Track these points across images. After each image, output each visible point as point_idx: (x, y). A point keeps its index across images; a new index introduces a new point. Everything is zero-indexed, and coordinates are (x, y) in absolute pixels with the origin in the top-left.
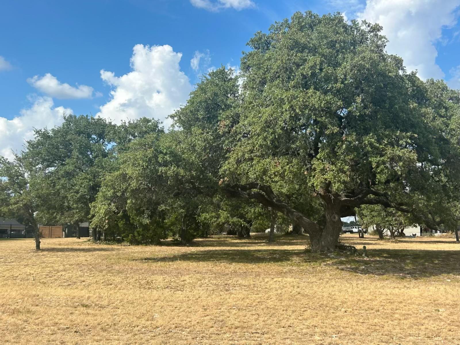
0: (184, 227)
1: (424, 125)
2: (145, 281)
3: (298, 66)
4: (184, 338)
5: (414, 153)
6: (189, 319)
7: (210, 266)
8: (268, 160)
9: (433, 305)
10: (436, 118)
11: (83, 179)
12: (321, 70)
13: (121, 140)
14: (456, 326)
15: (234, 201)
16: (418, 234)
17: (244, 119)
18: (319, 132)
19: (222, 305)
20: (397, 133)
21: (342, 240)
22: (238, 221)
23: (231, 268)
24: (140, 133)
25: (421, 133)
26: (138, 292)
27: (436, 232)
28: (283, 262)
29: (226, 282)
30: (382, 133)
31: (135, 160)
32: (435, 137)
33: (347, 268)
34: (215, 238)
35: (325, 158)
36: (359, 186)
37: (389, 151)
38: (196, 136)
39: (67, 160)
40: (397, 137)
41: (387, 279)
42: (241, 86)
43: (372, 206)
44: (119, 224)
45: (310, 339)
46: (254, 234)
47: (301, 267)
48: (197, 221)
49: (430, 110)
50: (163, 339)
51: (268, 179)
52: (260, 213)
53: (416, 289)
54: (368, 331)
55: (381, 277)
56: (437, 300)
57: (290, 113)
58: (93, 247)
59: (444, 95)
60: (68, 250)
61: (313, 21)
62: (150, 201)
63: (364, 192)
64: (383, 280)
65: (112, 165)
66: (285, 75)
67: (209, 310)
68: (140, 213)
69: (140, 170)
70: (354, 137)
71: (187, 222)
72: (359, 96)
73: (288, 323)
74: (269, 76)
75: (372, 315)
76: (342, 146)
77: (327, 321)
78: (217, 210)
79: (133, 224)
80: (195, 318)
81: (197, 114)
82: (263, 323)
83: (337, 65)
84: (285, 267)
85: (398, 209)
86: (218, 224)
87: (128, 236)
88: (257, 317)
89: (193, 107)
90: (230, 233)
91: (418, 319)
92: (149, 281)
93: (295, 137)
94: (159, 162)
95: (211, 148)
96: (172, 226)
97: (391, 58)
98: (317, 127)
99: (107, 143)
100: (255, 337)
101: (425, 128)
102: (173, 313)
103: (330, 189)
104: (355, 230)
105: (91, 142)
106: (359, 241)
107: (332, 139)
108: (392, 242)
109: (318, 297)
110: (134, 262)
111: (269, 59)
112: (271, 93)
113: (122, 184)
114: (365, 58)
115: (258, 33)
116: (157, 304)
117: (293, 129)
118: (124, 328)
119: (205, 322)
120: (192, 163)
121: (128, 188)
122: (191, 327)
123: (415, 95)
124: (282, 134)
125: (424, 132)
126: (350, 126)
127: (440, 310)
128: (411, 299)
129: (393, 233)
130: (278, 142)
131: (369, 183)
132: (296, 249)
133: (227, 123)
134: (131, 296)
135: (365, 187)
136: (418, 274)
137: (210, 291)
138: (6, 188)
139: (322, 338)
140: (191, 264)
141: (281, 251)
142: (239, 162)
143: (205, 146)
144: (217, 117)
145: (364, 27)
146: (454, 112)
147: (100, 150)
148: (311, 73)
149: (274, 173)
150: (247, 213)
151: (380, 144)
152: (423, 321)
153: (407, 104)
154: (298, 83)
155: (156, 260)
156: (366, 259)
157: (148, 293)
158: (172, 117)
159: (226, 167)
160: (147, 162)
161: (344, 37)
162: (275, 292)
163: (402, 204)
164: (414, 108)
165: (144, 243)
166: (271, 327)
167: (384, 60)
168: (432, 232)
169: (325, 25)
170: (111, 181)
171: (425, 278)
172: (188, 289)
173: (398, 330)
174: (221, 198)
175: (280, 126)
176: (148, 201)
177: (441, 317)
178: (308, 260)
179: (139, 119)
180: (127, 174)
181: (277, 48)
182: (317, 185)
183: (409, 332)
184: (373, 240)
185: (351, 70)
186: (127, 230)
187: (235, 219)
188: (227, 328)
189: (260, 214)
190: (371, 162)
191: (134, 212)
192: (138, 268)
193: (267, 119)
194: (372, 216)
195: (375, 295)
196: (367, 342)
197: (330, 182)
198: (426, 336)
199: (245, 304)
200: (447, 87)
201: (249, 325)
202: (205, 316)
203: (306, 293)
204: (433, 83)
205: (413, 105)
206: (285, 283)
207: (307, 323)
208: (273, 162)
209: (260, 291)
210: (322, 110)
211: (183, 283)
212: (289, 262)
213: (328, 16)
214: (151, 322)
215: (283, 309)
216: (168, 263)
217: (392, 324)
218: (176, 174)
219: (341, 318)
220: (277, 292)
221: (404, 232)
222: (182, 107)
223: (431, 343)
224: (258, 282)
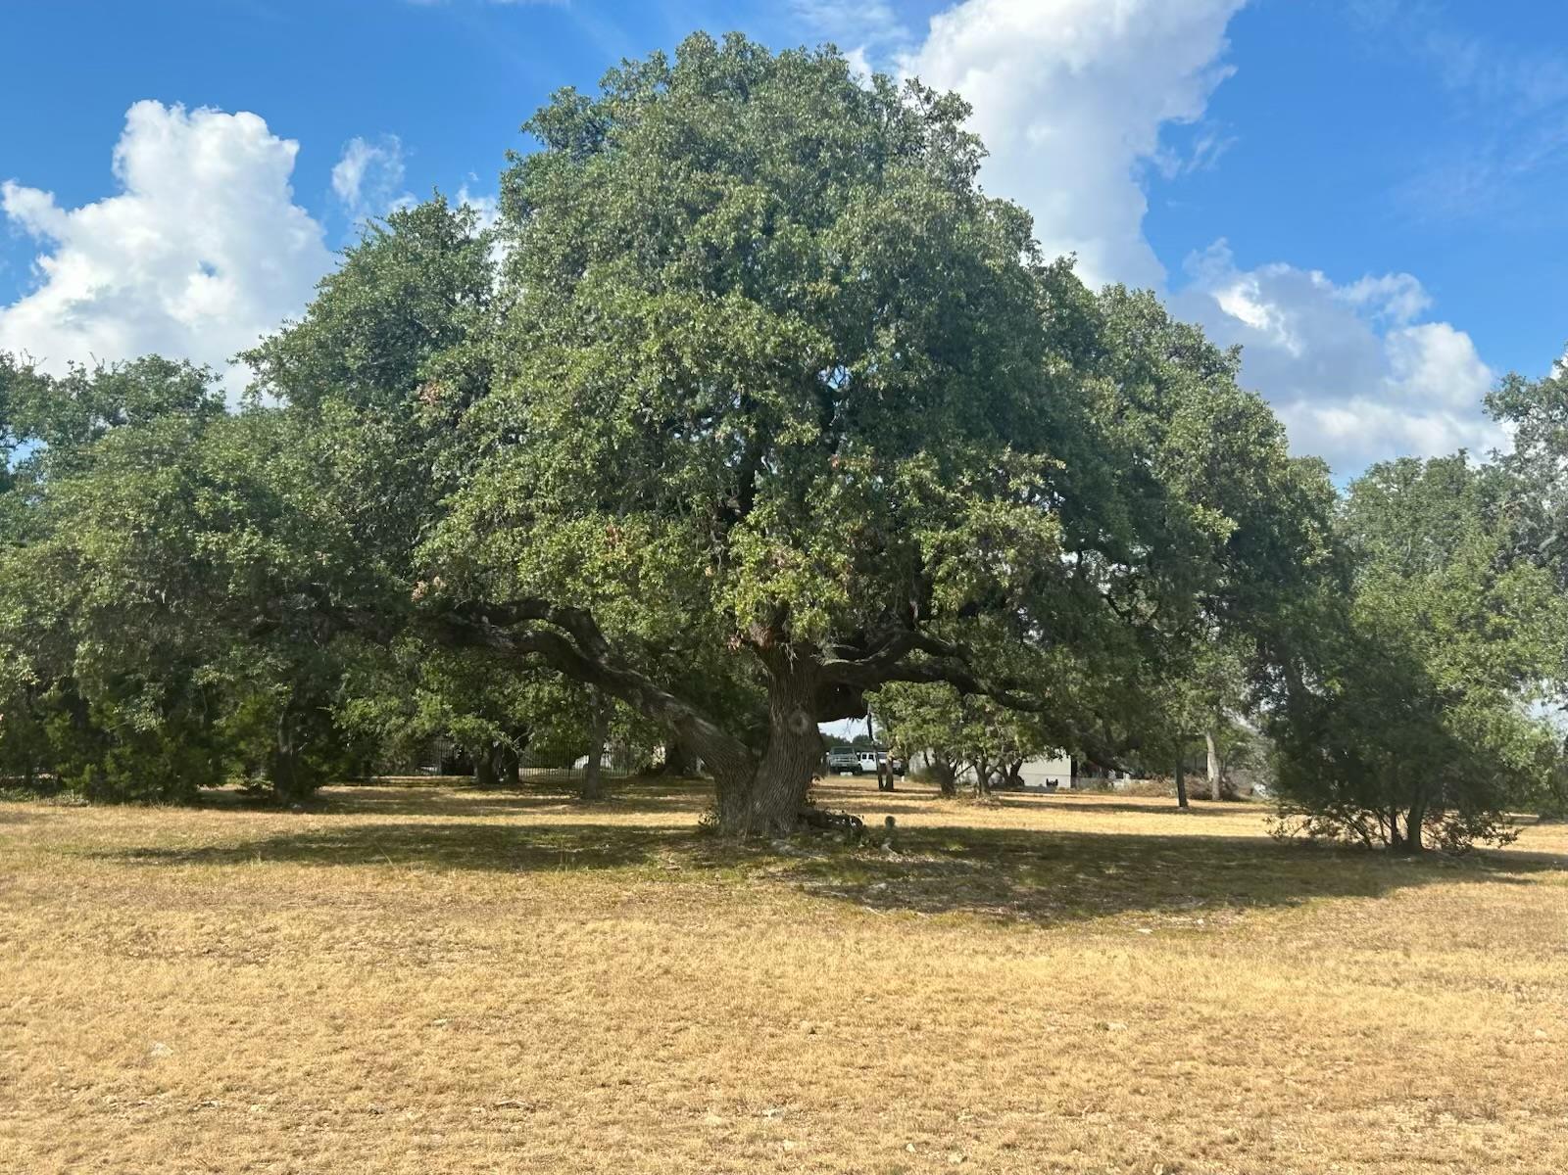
0: (286, 742)
1: (1087, 432)
2: (129, 929)
3: (694, 214)
4: (254, 1128)
5: (1052, 520)
6: (276, 1063)
7: (369, 881)
8: (583, 524)
9: (1090, 1009)
10: (1127, 413)
12: (768, 231)
13: (65, 432)
14: (1157, 1077)
15: (467, 658)
16: (1065, 782)
17: (507, 381)
18: (758, 435)
19: (397, 1012)
20: (1003, 453)
21: (823, 795)
22: (480, 728)
23: (441, 886)
24: (137, 410)
25: (1078, 456)
26: (102, 968)
27: (1120, 777)
28: (625, 869)
29: (420, 934)
30: (957, 453)
31: (111, 503)
32: (1119, 472)
33: (832, 888)
34: (395, 785)
35: (772, 526)
36: (881, 620)
37: (976, 511)
38: (337, 429)
40: (1002, 465)
41: (953, 925)
42: (499, 267)
43: (923, 686)
44: (49, 730)
45: (690, 1122)
46: (535, 771)
47: (681, 886)
48: (336, 726)
49: (1109, 386)
50: (179, 1131)
51: (581, 587)
52: (557, 701)
53: (1043, 959)
54: (881, 1094)
55: (936, 917)
56: (1105, 994)
57: (664, 368)
59: (1154, 340)
61: (749, 69)
62: (162, 651)
63: (895, 640)
64: (943, 927)
65: (27, 521)
66: (649, 241)
67: (350, 1032)
68: (123, 689)
69: (125, 539)
70: (868, 460)
71: (298, 729)
72: (886, 326)
73: (621, 1073)
74: (595, 240)
75: (897, 1041)
76: (827, 486)
77: (748, 1063)
78: (406, 688)
79: (98, 731)
80: (298, 1059)
81: (342, 354)
82: (537, 1072)
83: (820, 220)
84: (630, 882)
85: (1001, 700)
86: (410, 737)
87: (81, 770)
88: (514, 1053)
89: (329, 331)
90: (450, 767)
91: (1042, 1055)
92: (146, 929)
93: (678, 451)
94: (198, 516)
95: (389, 472)
96: (243, 739)
97: (996, 210)
98: (749, 421)
99: (12, 441)
100: (505, 1119)
101: (1093, 444)
102: (221, 1042)
103: (784, 626)
104: (868, 764)
106: (876, 802)
107: (798, 464)
108: (980, 804)
109: (728, 983)
110: (94, 864)
111: (598, 183)
112: (601, 298)
113: (60, 586)
114: (909, 203)
115: (564, 93)
116: (167, 1011)
117: (670, 424)
118: (37, 1095)
119: (334, 1072)
120: (318, 524)
121: (80, 601)
122: (280, 1087)
123: (1064, 334)
124: (635, 437)
125: (1087, 455)
126: (855, 423)
127: (1112, 1026)
128: (1024, 987)
129: (984, 777)
130: (621, 467)
131: (911, 610)
132: (671, 823)
133: (449, 392)
134: (76, 982)
135: (900, 626)
136: (1052, 908)
137: (362, 965)
139: (727, 1121)
140: (302, 872)
141: (620, 830)
142: (483, 524)
143: (367, 466)
144: (414, 368)
145: (911, 103)
146: (1184, 397)
148: (735, 239)
149: (604, 569)
150: (512, 702)
151: (950, 487)
152: (1055, 1063)
153: (1037, 362)
154: (691, 270)
155: (174, 857)
156: (893, 858)
157: (136, 972)
158: (252, 358)
159: (439, 540)
160: (152, 512)
161: (848, 128)
162: (587, 970)
163: (1010, 683)
164: (1059, 377)
165: (137, 798)
166: (561, 1084)
167: (972, 212)
168: (1106, 776)
169: (787, 86)
170: (21, 576)
171: (1071, 923)
172: (283, 959)
173: (975, 1091)
174: (422, 650)
175: (629, 409)
176: (156, 649)
177: (1112, 1049)
178: (707, 860)
179: (135, 362)
180: (78, 552)
181: (626, 149)
182: (744, 613)
183: (1008, 1097)
184: (921, 799)
185: (866, 241)
186: (75, 749)
187: (469, 721)
188: (410, 1091)
189: (556, 706)
190: (918, 543)
191: (103, 687)
192: (108, 885)
193: (583, 384)
194: (919, 721)
195: (911, 977)
196: (875, 1131)
197: (785, 604)
198: (1062, 1110)
199: (481, 1009)
200: (1164, 315)
201: (487, 1080)
202: (336, 1051)
203: (689, 971)
204: (1122, 301)
205: (1057, 366)
206: (622, 937)
207: (683, 1072)
208: (599, 534)
209: (534, 964)
210: (771, 367)
211: (266, 936)
212: (643, 869)
213: (797, 56)
214: (138, 1072)
215: (607, 1023)
216: (218, 869)
217: (958, 1072)
218: (257, 560)
219: (796, 1051)
220: (592, 968)
221: (1021, 773)
222: (291, 328)
223: (1075, 1131)
224: (530, 935)
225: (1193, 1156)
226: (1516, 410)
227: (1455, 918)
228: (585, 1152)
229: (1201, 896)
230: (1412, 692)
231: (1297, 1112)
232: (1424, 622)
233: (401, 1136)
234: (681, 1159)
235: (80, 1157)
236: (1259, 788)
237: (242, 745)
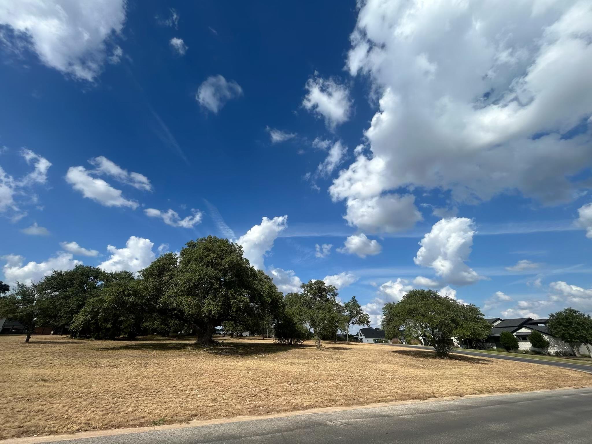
0: (132, 330)
2: (95, 362)
3: (206, 257)
4: (107, 399)
5: (249, 299)
6: (114, 386)
8: (184, 297)
9: (247, 370)
10: (259, 285)
11: (76, 300)
12: (216, 260)
13: (107, 281)
14: (255, 380)
15: (164, 317)
16: (248, 335)
18: (211, 286)
19: (139, 376)
20: (243, 290)
21: (214, 338)
23: (152, 353)
24: (120, 278)
26: (87, 370)
28: (182, 350)
29: (146, 362)
30: (237, 290)
31: (111, 292)
32: (257, 293)
33: (213, 352)
35: (211, 299)
36: (224, 312)
37: (239, 297)
38: (150, 282)
39: (68, 289)
40: (243, 292)
42: (178, 262)
43: (230, 322)
44: (91, 328)
45: (184, 393)
46: (171, 334)
47: (190, 352)
48: (141, 327)
49: (257, 282)
50: (92, 401)
51: (182, 306)
53: (241, 362)
54: (214, 386)
56: (249, 368)
57: (199, 277)
58: (69, 341)
59: (263, 276)
60: (49, 343)
61: (216, 240)
62: (115, 315)
63: (226, 315)
64: (228, 358)
65: (97, 294)
66: (199, 260)
67: (129, 380)
68: (106, 321)
69: (112, 297)
70: (225, 290)
71: (135, 327)
72: (230, 273)
73: (174, 385)
74: (192, 259)
75: (218, 377)
76: (219, 293)
77: (195, 382)
78: (153, 321)
79: (100, 328)
80: (119, 385)
81: (153, 272)
82: (160, 385)
83: (222, 259)
84: (182, 352)
85: (240, 324)
86: (153, 329)
87: (95, 334)
88: (157, 382)
89: (152, 269)
90: (158, 333)
91: (239, 378)
92: (98, 362)
93: (199, 288)
94: (125, 294)
95: (156, 289)
97: (245, 259)
98: (210, 284)
99: (98, 282)
100: (153, 394)
101: (254, 289)
102: (105, 383)
103: (211, 313)
104: (222, 333)
105: (89, 280)
106: (222, 339)
107: (216, 290)
108: (236, 339)
109: (194, 368)
110: (92, 351)
111: (194, 252)
112: (192, 267)
113: (99, 304)
114: (234, 258)
115: (191, 241)
116: (97, 377)
117: (199, 284)
118: (67, 395)
119: (124, 387)
120: (144, 296)
121: (102, 307)
122: (114, 391)
123: (252, 275)
124: (193, 286)
126: (224, 285)
127: (249, 373)
128: (238, 367)
129: (237, 334)
130: (191, 290)
131: (229, 311)
132: (191, 342)
133: (168, 278)
134: (82, 373)
135: (227, 313)
137: (135, 368)
138: (17, 302)
139: (190, 392)
140: (129, 351)
141: (183, 344)
142: (169, 297)
143: (153, 288)
144: (163, 274)
145: (236, 246)
146: (266, 284)
147: (93, 285)
148: (211, 261)
149: (186, 304)
150: (170, 323)
151: (235, 294)
152: (241, 379)
154: (205, 264)
155: (107, 349)
156: (222, 347)
157: (94, 370)
158: (139, 272)
159: (162, 299)
160: (118, 293)
161: (227, 248)
163: (242, 321)
164: (251, 281)
166: (164, 387)
167: (242, 259)
168: (254, 335)
169: (220, 243)
170: (93, 303)
172: (121, 367)
173: (229, 384)
174: (157, 315)
175: (193, 282)
177: (249, 376)
178: (195, 348)
179: (122, 271)
180: (103, 299)
181: (198, 248)
182: (205, 311)
183: (233, 385)
184: (228, 338)
185: (228, 262)
186: (95, 331)
187: (163, 326)
188: (137, 390)
189: (176, 324)
190: (230, 302)
191: (102, 321)
192: (94, 354)
193: (187, 278)
194: (229, 326)
195: (222, 366)
197: (211, 310)
198: (241, 387)
199: (153, 375)
200: (264, 273)
201: (151, 387)
202: (126, 383)
203: (189, 367)
204: (259, 271)
205: (251, 279)
206: (179, 361)
207: (184, 384)
208: (186, 299)
209: (164, 366)
210: (214, 277)
211: (119, 363)
212: (185, 350)
213: (222, 239)
214: (88, 389)
215: (174, 376)
216: (114, 351)
217: (227, 382)
218: (133, 301)
219: (202, 379)
220: (173, 367)
221: (243, 334)
222: (146, 268)
223: (242, 390)
224: (165, 361)
225: (258, 393)
226: (304, 288)
227: (295, 354)
228: (165, 400)
229: (264, 352)
230: (291, 323)
231: (273, 385)
232: (293, 314)
233: (133, 399)
234: (181, 400)
235: (71, 407)
236: (273, 336)
237: (125, 330)
